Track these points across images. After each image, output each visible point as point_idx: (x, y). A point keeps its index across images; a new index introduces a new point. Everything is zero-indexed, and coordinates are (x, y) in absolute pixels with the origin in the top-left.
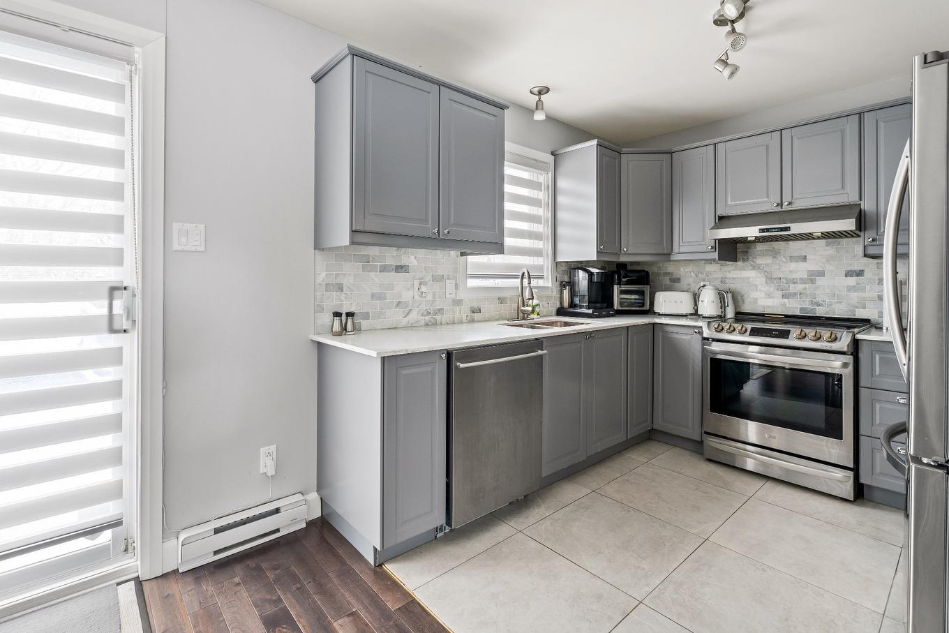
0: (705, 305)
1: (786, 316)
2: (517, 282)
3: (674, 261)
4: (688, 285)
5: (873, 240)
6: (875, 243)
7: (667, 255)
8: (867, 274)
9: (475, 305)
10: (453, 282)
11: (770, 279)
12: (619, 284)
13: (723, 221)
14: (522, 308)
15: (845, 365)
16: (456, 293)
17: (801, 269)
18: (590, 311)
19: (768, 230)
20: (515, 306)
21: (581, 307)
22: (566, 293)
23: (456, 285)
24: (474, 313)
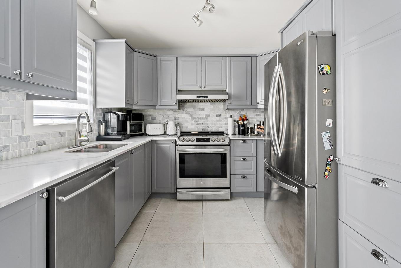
0: (170, 129)
1: (199, 132)
2: (75, 121)
3: (158, 109)
4: (160, 120)
5: (230, 103)
6: (230, 104)
7: (154, 107)
8: (222, 116)
9: (41, 139)
10: (20, 121)
11: (193, 118)
12: (130, 121)
13: (179, 91)
14: (80, 139)
15: (226, 150)
16: (23, 131)
17: (202, 114)
18: (120, 137)
19: (199, 97)
20: (73, 137)
21: (112, 134)
22: (102, 127)
23: (23, 124)
24: (39, 145)
